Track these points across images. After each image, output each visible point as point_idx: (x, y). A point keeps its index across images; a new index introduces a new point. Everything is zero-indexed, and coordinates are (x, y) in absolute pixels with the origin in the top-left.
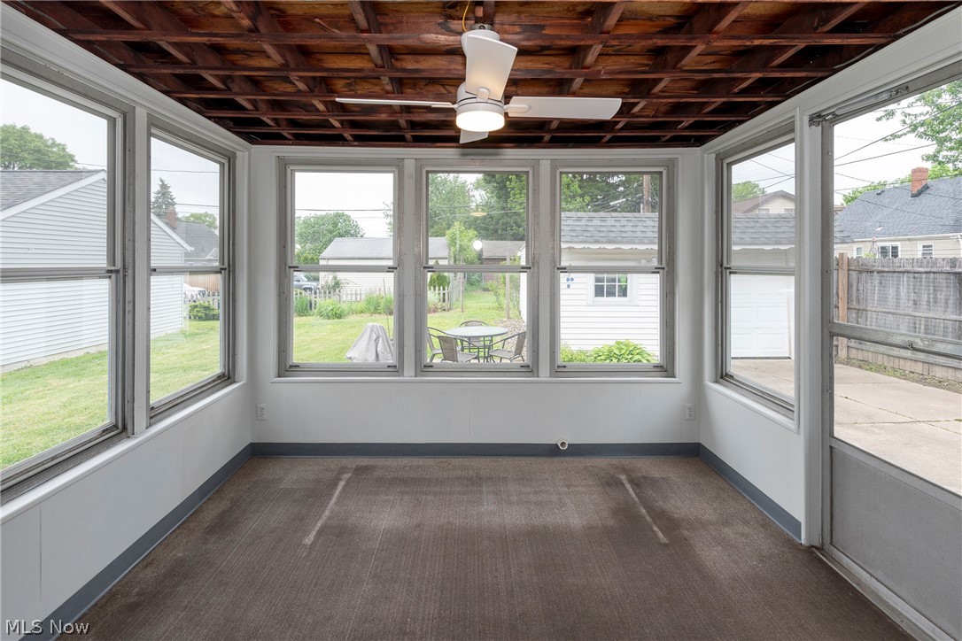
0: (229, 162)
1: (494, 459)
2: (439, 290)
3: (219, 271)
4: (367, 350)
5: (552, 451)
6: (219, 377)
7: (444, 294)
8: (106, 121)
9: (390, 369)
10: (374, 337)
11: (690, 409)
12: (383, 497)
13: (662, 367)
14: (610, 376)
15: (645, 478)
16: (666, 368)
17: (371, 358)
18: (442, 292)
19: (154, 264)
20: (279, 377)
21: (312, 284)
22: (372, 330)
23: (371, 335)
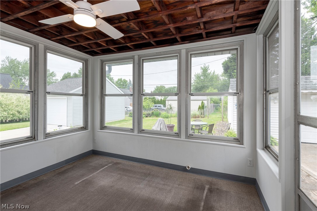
0: (86, 62)
1: (161, 168)
2: (200, 110)
3: (82, 95)
4: (158, 127)
5: (183, 169)
6: (81, 128)
7: (202, 112)
8: (29, 48)
9: (131, 130)
10: (160, 123)
11: (250, 161)
12: (113, 174)
13: (238, 139)
14: (211, 141)
15: (218, 189)
16: (239, 140)
17: (159, 129)
18: (201, 111)
19: (48, 90)
20: (101, 130)
21: (164, 108)
22: (160, 121)
23: (159, 122)
